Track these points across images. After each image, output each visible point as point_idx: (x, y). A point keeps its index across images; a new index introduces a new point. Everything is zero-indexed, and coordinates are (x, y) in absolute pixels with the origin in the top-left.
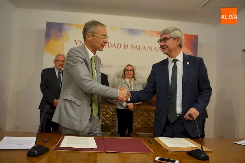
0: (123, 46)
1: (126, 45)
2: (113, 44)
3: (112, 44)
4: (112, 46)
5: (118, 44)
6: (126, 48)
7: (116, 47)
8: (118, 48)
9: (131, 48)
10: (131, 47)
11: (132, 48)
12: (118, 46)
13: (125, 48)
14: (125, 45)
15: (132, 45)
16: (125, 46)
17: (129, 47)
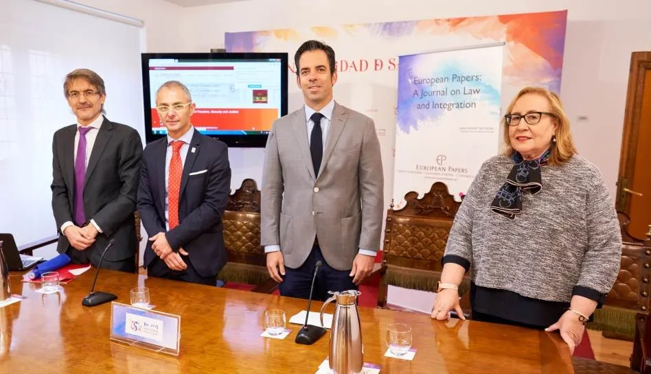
0: (372, 65)
1: (379, 63)
2: (350, 64)
3: (348, 62)
4: (349, 68)
5: (361, 61)
6: (378, 68)
7: (358, 68)
8: (361, 70)
9: (389, 68)
10: (390, 65)
11: (392, 66)
12: (362, 66)
13: (376, 69)
14: (376, 61)
15: (391, 61)
16: (376, 65)
17: (386, 64)
